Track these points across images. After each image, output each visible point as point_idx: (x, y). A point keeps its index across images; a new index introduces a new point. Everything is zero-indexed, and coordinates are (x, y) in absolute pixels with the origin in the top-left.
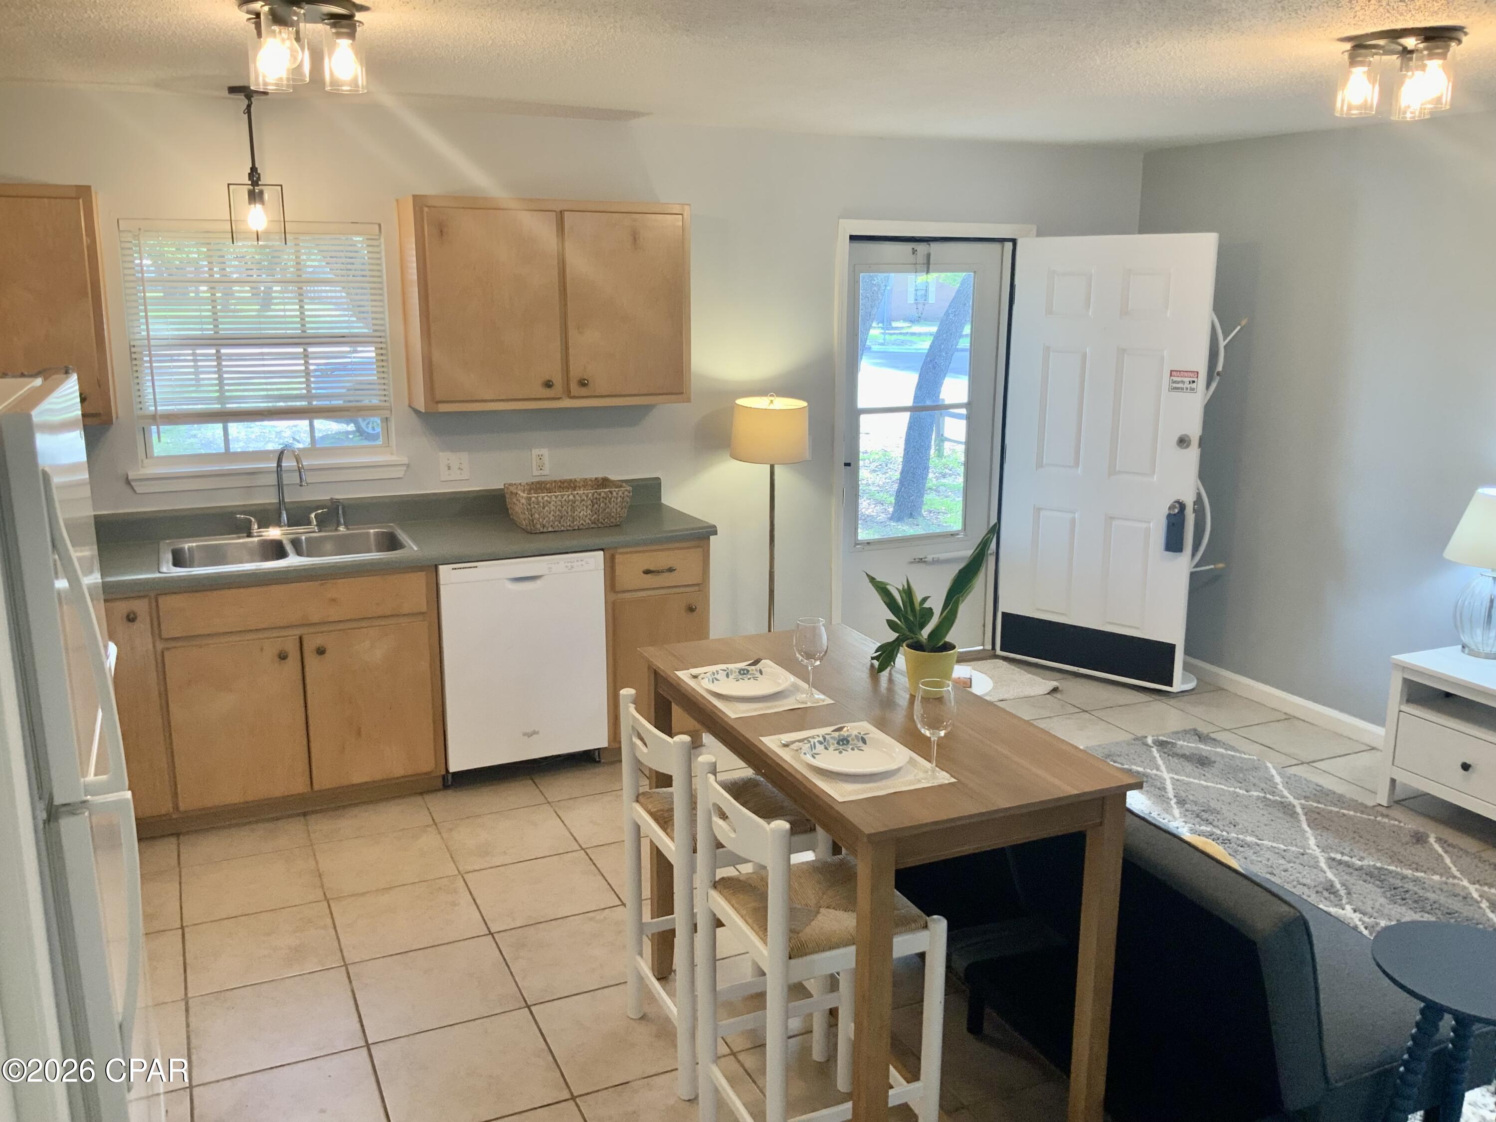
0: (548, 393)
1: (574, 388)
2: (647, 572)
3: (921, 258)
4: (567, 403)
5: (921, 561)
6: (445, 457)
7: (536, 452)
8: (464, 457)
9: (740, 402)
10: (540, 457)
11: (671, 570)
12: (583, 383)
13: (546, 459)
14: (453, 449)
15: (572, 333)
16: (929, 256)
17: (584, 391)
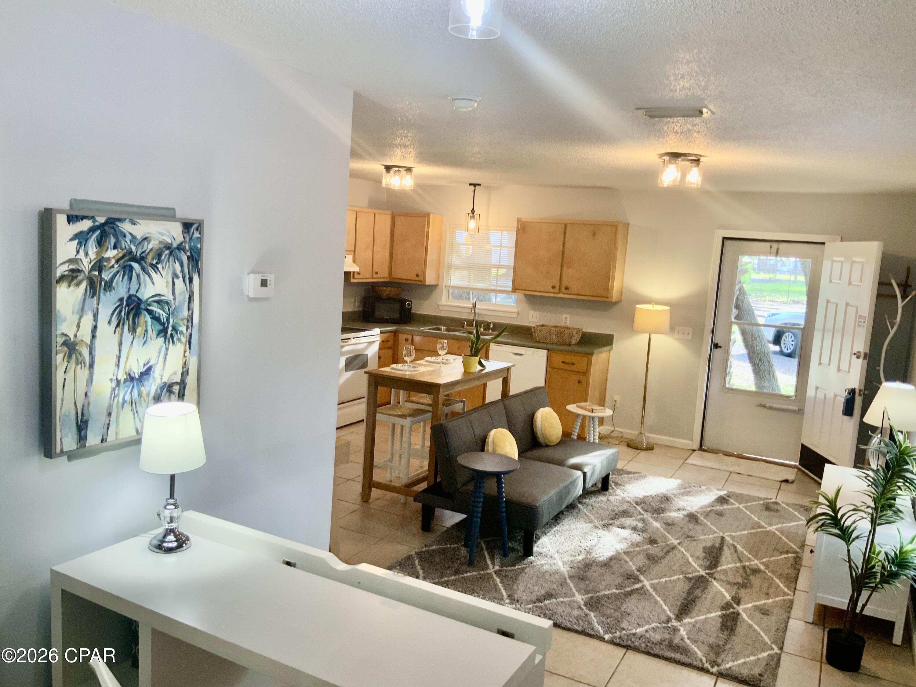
0: (553, 290)
1: (563, 290)
2: (564, 362)
3: (774, 250)
4: (561, 295)
5: (764, 406)
6: (532, 313)
7: (564, 316)
8: (538, 314)
9: (638, 306)
10: (566, 318)
11: (573, 364)
12: (567, 288)
13: (568, 319)
14: (535, 310)
15: (565, 268)
16: (778, 249)
17: (567, 291)
